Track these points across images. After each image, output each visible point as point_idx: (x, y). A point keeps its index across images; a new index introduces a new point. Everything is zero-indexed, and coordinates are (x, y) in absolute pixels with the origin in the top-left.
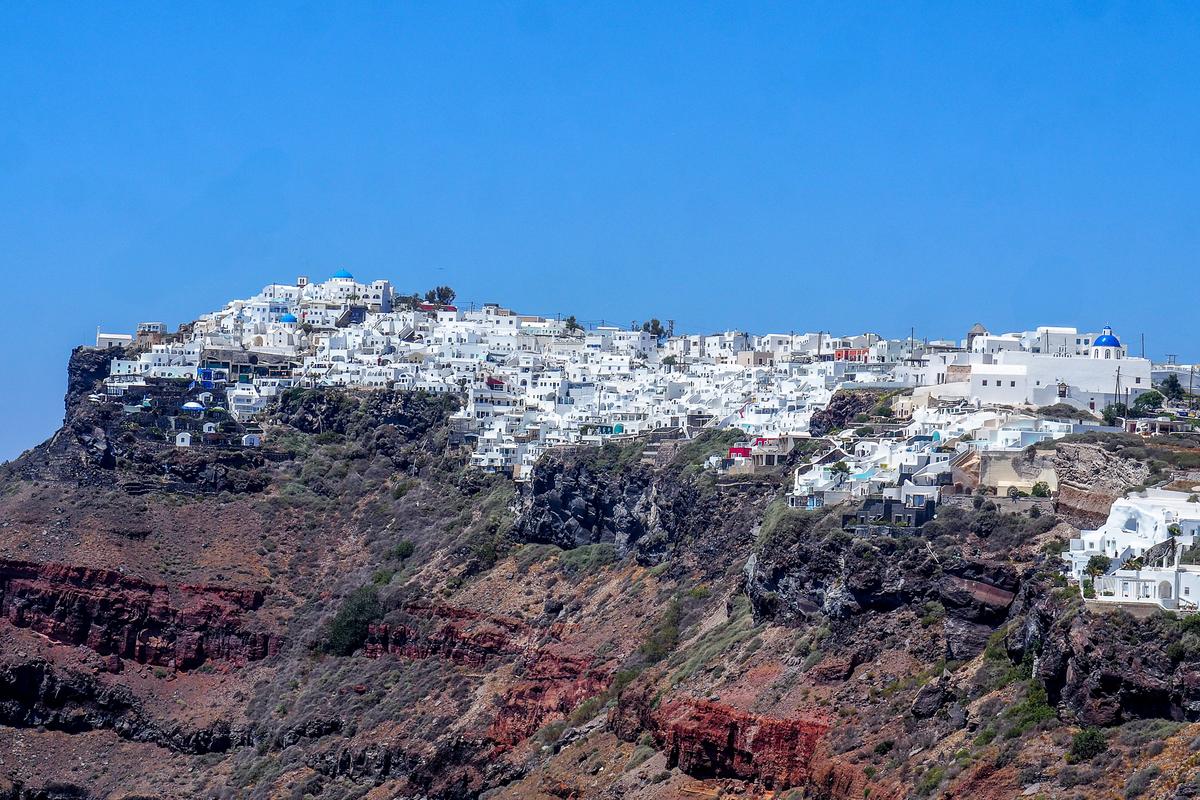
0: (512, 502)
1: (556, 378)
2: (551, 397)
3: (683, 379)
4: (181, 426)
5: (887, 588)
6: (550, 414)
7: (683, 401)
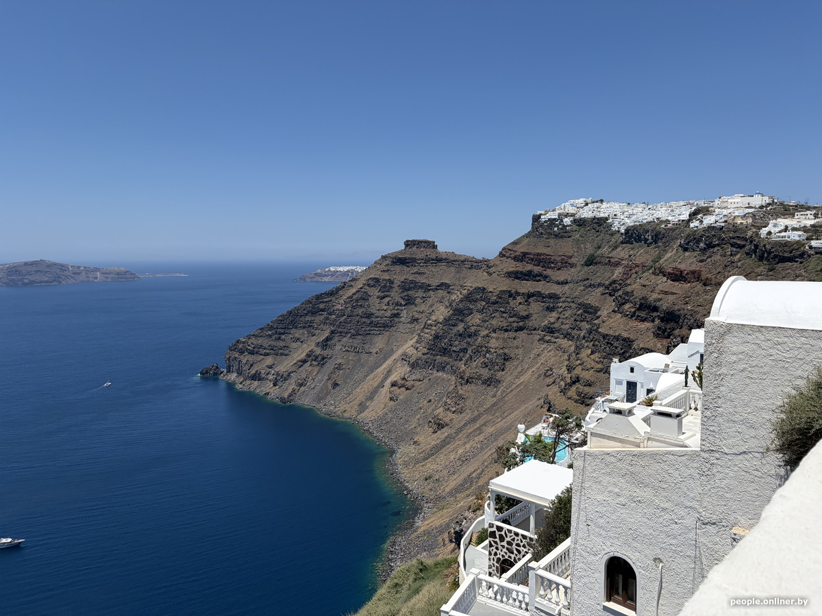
0: (620, 236)
2: (627, 217)
3: (653, 212)
4: (555, 227)
5: (714, 243)
7: (655, 215)
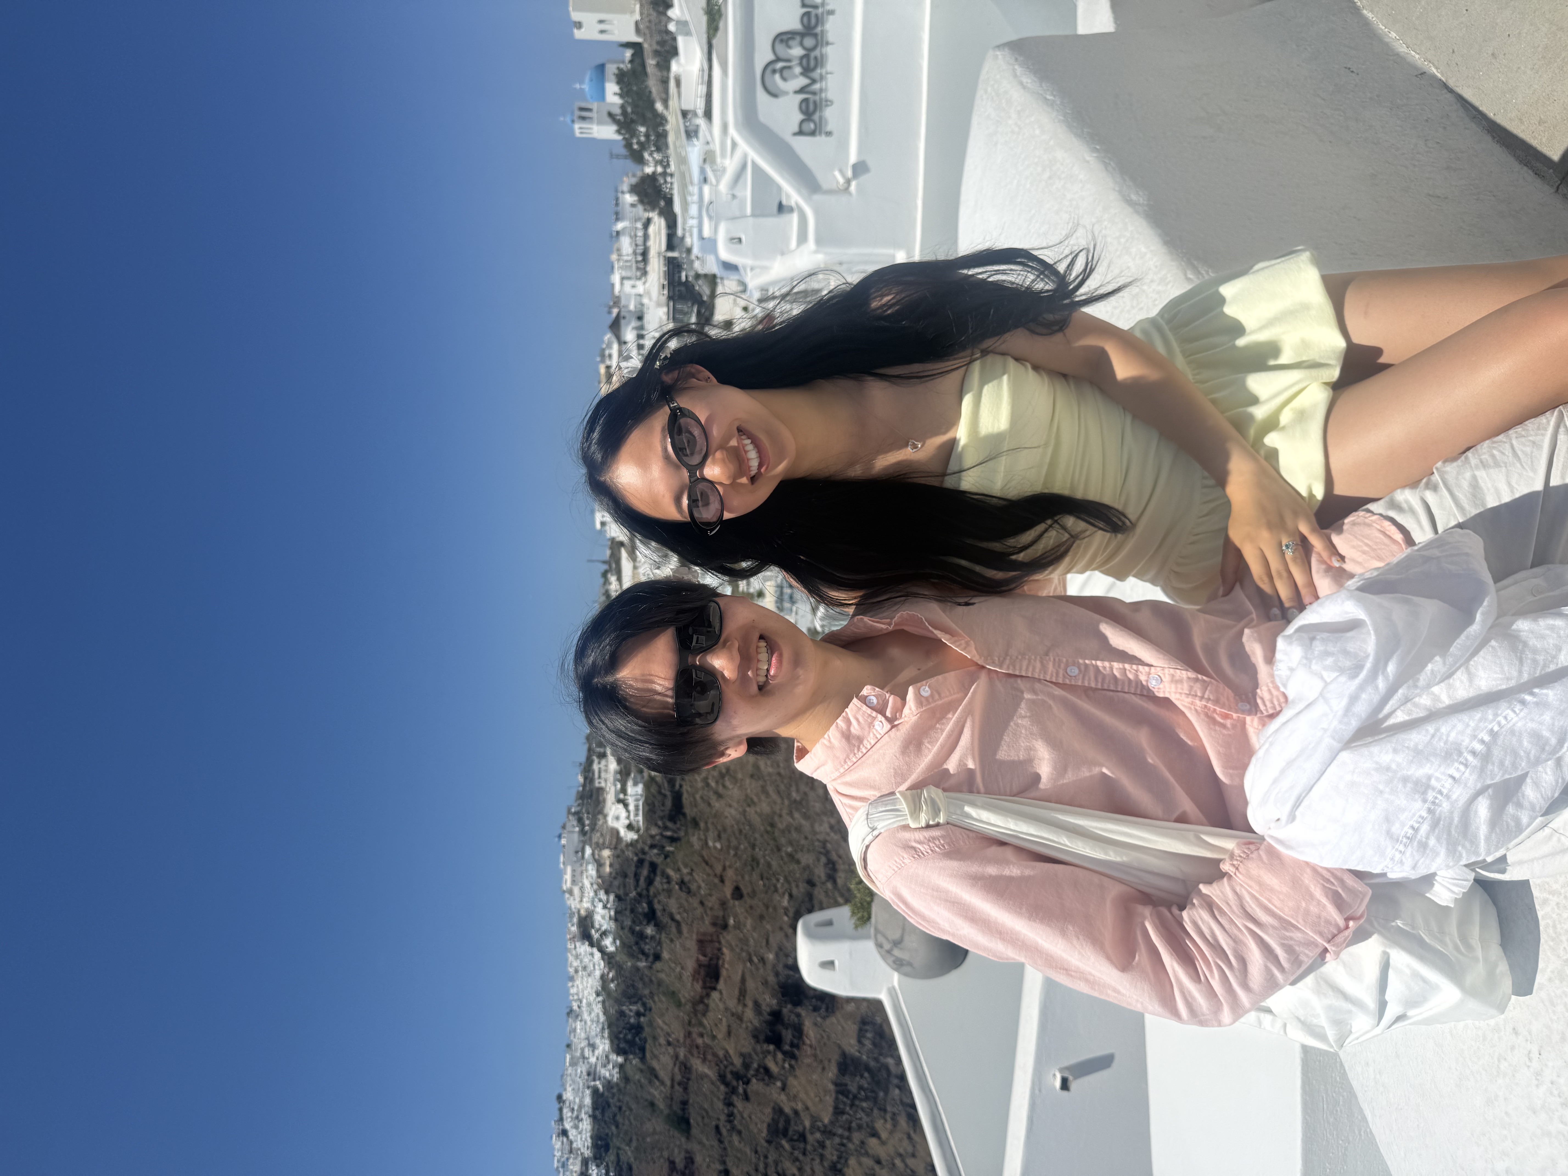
0: (631, 1063)
1: (586, 1050)
2: (593, 1051)
3: (584, 1001)
5: (646, 910)
6: (599, 1051)
